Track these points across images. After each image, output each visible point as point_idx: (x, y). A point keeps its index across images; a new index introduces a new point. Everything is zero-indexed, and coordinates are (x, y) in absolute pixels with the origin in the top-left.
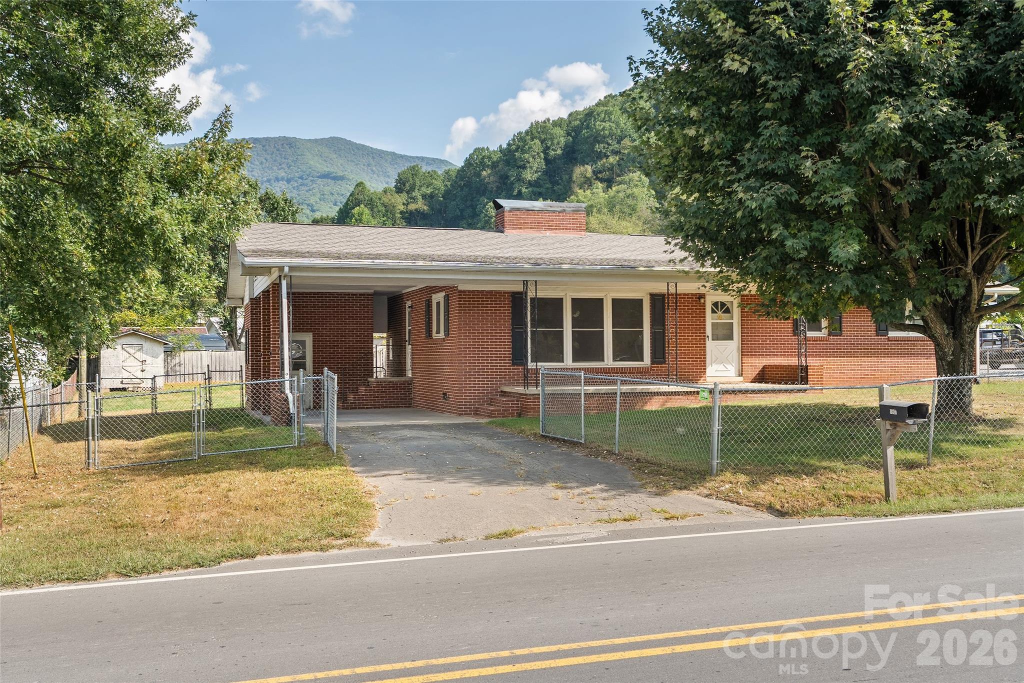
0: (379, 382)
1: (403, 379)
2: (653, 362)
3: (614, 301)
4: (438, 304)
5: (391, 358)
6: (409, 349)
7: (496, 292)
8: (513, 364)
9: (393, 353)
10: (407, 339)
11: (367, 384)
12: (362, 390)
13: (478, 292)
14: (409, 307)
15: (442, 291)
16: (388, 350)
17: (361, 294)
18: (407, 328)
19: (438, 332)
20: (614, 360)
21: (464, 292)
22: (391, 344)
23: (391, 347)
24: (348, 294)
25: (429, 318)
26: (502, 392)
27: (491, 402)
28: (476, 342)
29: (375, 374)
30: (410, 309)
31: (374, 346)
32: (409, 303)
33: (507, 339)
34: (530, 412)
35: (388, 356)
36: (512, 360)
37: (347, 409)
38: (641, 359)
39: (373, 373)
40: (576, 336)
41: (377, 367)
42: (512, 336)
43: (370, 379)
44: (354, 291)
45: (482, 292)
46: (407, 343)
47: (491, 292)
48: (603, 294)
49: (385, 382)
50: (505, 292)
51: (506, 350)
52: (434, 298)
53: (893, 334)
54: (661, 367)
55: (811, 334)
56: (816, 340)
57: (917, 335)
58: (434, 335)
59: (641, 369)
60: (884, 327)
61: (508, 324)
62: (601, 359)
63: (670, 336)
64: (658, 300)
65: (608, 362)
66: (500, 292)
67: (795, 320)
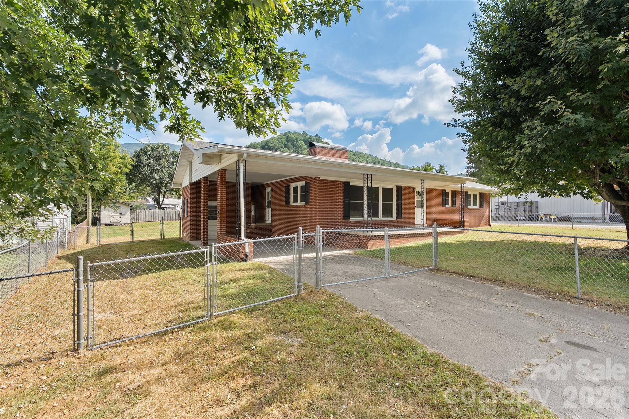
2: (397, 218)
3: (383, 188)
6: (268, 210)
7: (337, 181)
8: (344, 219)
10: (267, 205)
13: (329, 181)
15: (302, 180)
18: (267, 200)
19: (295, 200)
20: (383, 217)
21: (323, 180)
25: (288, 195)
26: (340, 233)
27: (336, 238)
30: (270, 191)
32: (270, 188)
33: (342, 206)
36: (343, 216)
38: (392, 216)
40: (368, 204)
42: (344, 204)
45: (331, 181)
46: (266, 207)
47: (335, 181)
48: (379, 185)
50: (341, 182)
51: (341, 211)
52: (293, 185)
53: (469, 207)
54: (401, 221)
55: (447, 206)
56: (449, 209)
57: (475, 207)
58: (292, 203)
59: (392, 222)
60: (467, 203)
61: (342, 198)
62: (378, 216)
63: (403, 206)
64: (399, 189)
65: (381, 218)
66: (338, 181)
67: (443, 200)
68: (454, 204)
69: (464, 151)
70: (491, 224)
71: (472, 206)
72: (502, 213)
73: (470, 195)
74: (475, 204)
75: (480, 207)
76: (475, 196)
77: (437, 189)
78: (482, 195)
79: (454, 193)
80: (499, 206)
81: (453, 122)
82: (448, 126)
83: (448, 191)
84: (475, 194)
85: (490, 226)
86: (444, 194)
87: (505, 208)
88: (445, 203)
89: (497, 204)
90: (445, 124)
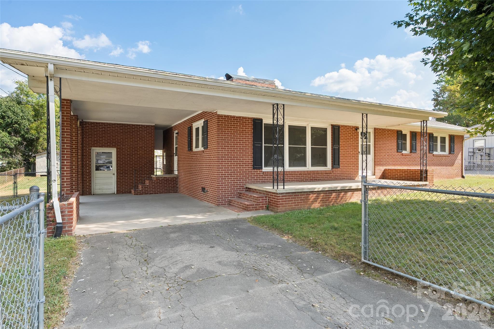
0: (158, 178)
1: (172, 176)
2: (333, 167)
3: (312, 128)
4: (197, 129)
5: (165, 163)
6: (176, 158)
8: (254, 168)
9: (166, 161)
10: (175, 152)
11: (150, 179)
12: (147, 182)
13: (231, 117)
14: (176, 133)
15: (202, 118)
16: (163, 158)
17: (147, 126)
18: (175, 146)
19: (197, 146)
20: (312, 165)
21: (221, 116)
22: (165, 155)
23: (165, 157)
24: (139, 125)
25: (191, 138)
26: (246, 188)
27: (240, 196)
28: (230, 153)
29: (155, 173)
30: (177, 135)
31: (155, 156)
32: (176, 132)
33: (250, 151)
34: (280, 207)
35: (163, 162)
36: (253, 166)
37: (137, 194)
39: (154, 172)
41: (156, 168)
42: (253, 149)
43: (152, 176)
44: (143, 124)
46: (175, 155)
47: (240, 117)
48: (306, 124)
49: (161, 178)
50: (249, 118)
51: (249, 158)
52: (195, 125)
53: (435, 153)
54: (337, 171)
55: (404, 152)
56: (406, 155)
57: (443, 153)
58: (194, 149)
59: (326, 172)
60: (432, 148)
61: (251, 140)
62: (305, 165)
63: (341, 152)
64: (336, 129)
65: (309, 167)
66: (245, 118)
67: (398, 144)
68: (413, 149)
69: (426, 64)
70: (464, 175)
71: (439, 152)
72: (477, 160)
73: (437, 137)
74: (443, 149)
75: (450, 153)
76: (443, 140)
77: (389, 130)
78: (452, 138)
79: (414, 135)
80: (474, 153)
81: (407, 19)
82: (400, 26)
83: (406, 132)
84: (443, 136)
85: (463, 177)
86: (400, 135)
87: (481, 156)
88: (401, 147)
89: (472, 150)
90: (395, 23)
